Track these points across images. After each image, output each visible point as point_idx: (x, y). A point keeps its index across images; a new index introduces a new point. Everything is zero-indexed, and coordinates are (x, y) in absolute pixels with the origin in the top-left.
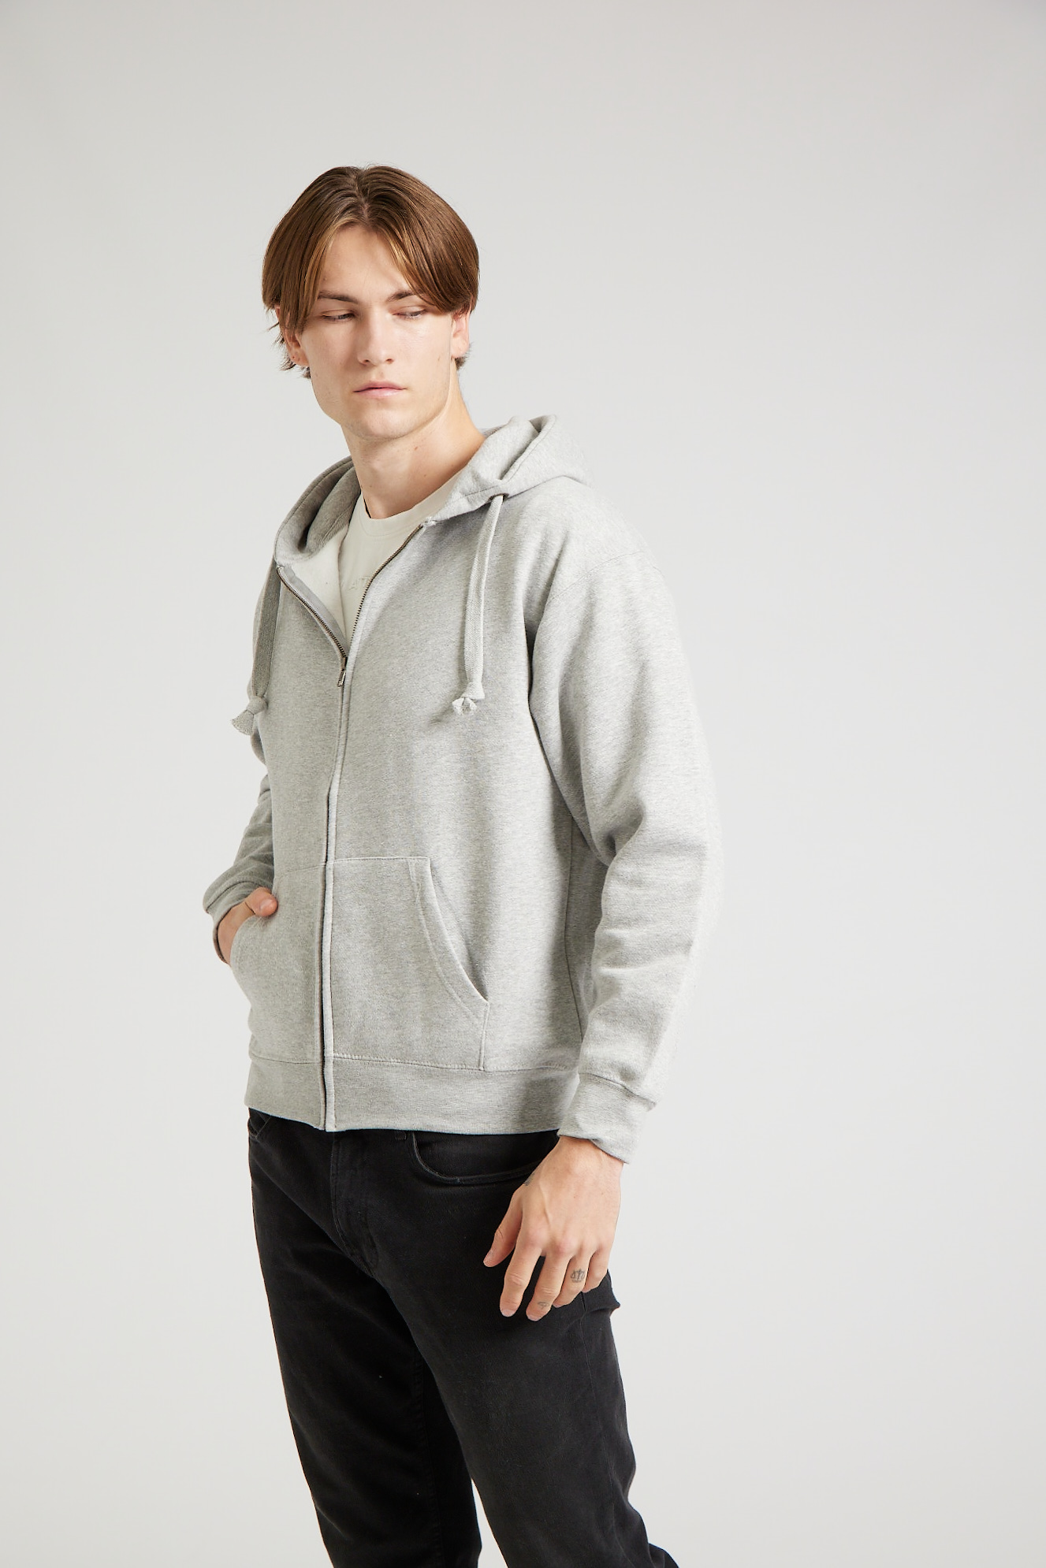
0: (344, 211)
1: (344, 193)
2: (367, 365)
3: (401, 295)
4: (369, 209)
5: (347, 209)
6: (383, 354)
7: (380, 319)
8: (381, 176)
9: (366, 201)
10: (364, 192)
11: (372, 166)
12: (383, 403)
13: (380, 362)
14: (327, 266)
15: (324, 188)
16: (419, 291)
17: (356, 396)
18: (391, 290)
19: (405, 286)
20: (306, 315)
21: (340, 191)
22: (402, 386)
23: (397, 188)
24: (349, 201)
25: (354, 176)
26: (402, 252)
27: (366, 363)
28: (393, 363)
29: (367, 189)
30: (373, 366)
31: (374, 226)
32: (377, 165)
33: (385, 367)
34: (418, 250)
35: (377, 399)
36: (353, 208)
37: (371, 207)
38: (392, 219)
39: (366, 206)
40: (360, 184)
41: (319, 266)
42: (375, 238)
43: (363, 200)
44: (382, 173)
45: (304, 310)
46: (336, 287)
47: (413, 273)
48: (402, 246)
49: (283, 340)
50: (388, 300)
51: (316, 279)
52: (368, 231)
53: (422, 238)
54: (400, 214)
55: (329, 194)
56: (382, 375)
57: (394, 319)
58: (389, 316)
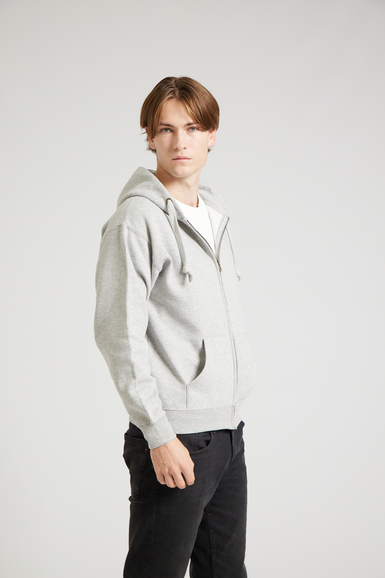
0: (169, 93)
1: (170, 86)
2: (177, 150)
3: (189, 124)
4: (178, 92)
5: (171, 92)
6: (183, 146)
7: (182, 133)
8: (183, 80)
12: (183, 164)
13: (181, 149)
14: (163, 113)
15: (162, 85)
16: (197, 123)
17: (173, 161)
18: (185, 122)
19: (191, 121)
20: (155, 131)
21: (168, 85)
22: (190, 158)
23: (189, 85)
24: (171, 89)
25: (174, 80)
26: (190, 108)
27: (177, 149)
28: (187, 149)
29: (178, 85)
30: (179, 150)
31: (180, 99)
32: (183, 76)
33: (183, 150)
34: (196, 107)
35: (180, 163)
37: (179, 92)
38: (187, 96)
40: (176, 83)
41: (160, 113)
42: (180, 104)
43: (176, 89)
44: (184, 79)
45: (154, 129)
46: (165, 121)
47: (193, 117)
48: (190, 106)
49: (148, 140)
50: (185, 126)
51: (159, 118)
52: (178, 100)
54: (190, 94)
55: (164, 87)
56: (182, 154)
57: (187, 133)
58: (185, 132)
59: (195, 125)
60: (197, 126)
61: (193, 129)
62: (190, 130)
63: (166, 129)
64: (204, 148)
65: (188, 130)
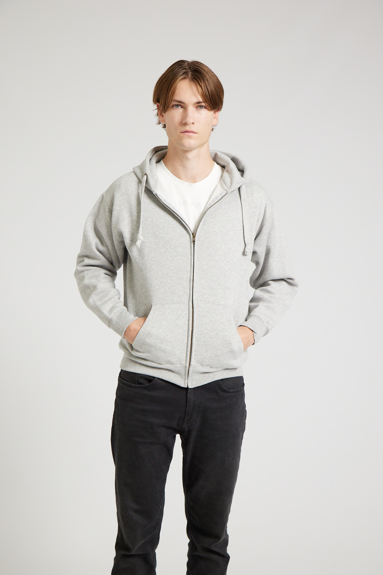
0: (183, 74)
1: (183, 68)
3: (199, 103)
6: (191, 121)
7: (191, 109)
9: (190, 71)
10: (190, 68)
11: (193, 61)
12: (190, 137)
13: (190, 124)
15: (176, 66)
16: (205, 101)
17: (181, 134)
18: (195, 100)
19: (201, 100)
21: (181, 67)
22: (196, 132)
23: (200, 68)
24: (184, 71)
25: (186, 64)
26: (201, 88)
28: (195, 124)
29: (191, 68)
30: (188, 125)
31: (192, 79)
33: (191, 125)
34: (206, 89)
35: (188, 136)
36: (185, 73)
37: (192, 73)
38: (198, 78)
39: (190, 73)
40: (189, 66)
41: (174, 91)
42: (192, 83)
43: (189, 71)
44: (195, 63)
45: (167, 105)
46: (178, 98)
47: (203, 96)
48: (201, 87)
49: (158, 115)
50: (194, 104)
52: (190, 81)
53: (207, 85)
54: (201, 76)
55: (178, 68)
56: (190, 128)
57: (196, 110)
58: (194, 109)
59: (203, 104)
60: (205, 105)
61: (201, 107)
62: (198, 107)
63: (177, 106)
64: (209, 125)
65: (197, 108)
